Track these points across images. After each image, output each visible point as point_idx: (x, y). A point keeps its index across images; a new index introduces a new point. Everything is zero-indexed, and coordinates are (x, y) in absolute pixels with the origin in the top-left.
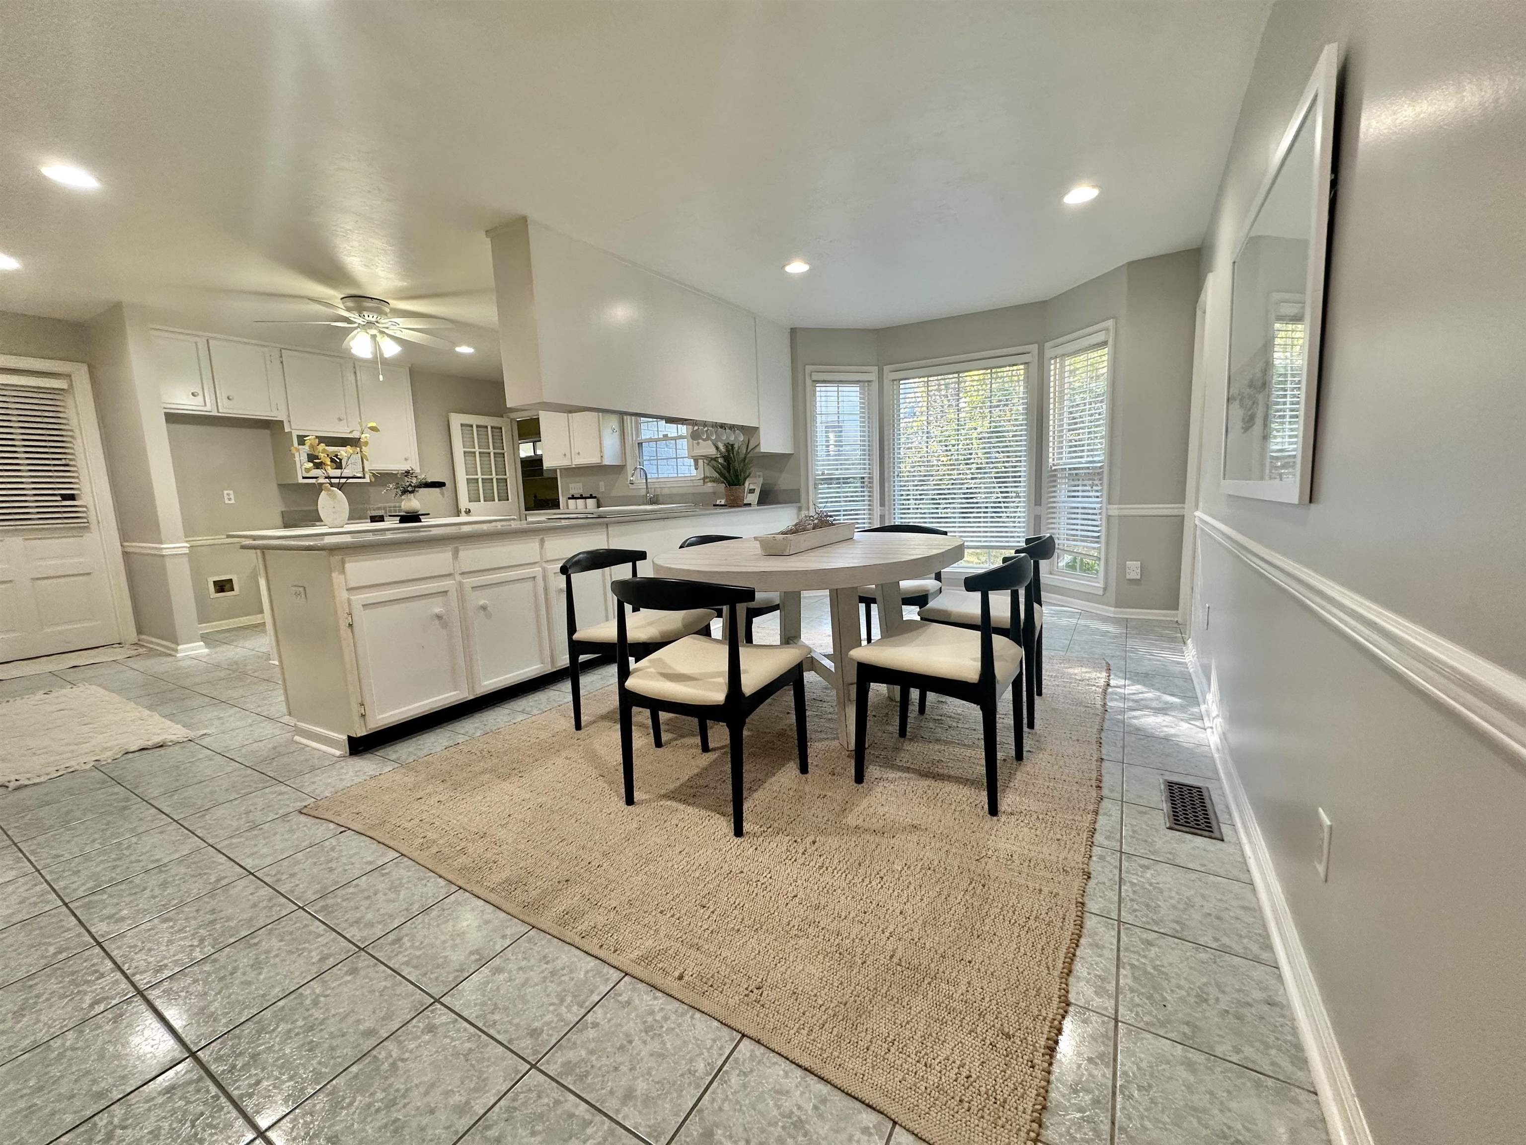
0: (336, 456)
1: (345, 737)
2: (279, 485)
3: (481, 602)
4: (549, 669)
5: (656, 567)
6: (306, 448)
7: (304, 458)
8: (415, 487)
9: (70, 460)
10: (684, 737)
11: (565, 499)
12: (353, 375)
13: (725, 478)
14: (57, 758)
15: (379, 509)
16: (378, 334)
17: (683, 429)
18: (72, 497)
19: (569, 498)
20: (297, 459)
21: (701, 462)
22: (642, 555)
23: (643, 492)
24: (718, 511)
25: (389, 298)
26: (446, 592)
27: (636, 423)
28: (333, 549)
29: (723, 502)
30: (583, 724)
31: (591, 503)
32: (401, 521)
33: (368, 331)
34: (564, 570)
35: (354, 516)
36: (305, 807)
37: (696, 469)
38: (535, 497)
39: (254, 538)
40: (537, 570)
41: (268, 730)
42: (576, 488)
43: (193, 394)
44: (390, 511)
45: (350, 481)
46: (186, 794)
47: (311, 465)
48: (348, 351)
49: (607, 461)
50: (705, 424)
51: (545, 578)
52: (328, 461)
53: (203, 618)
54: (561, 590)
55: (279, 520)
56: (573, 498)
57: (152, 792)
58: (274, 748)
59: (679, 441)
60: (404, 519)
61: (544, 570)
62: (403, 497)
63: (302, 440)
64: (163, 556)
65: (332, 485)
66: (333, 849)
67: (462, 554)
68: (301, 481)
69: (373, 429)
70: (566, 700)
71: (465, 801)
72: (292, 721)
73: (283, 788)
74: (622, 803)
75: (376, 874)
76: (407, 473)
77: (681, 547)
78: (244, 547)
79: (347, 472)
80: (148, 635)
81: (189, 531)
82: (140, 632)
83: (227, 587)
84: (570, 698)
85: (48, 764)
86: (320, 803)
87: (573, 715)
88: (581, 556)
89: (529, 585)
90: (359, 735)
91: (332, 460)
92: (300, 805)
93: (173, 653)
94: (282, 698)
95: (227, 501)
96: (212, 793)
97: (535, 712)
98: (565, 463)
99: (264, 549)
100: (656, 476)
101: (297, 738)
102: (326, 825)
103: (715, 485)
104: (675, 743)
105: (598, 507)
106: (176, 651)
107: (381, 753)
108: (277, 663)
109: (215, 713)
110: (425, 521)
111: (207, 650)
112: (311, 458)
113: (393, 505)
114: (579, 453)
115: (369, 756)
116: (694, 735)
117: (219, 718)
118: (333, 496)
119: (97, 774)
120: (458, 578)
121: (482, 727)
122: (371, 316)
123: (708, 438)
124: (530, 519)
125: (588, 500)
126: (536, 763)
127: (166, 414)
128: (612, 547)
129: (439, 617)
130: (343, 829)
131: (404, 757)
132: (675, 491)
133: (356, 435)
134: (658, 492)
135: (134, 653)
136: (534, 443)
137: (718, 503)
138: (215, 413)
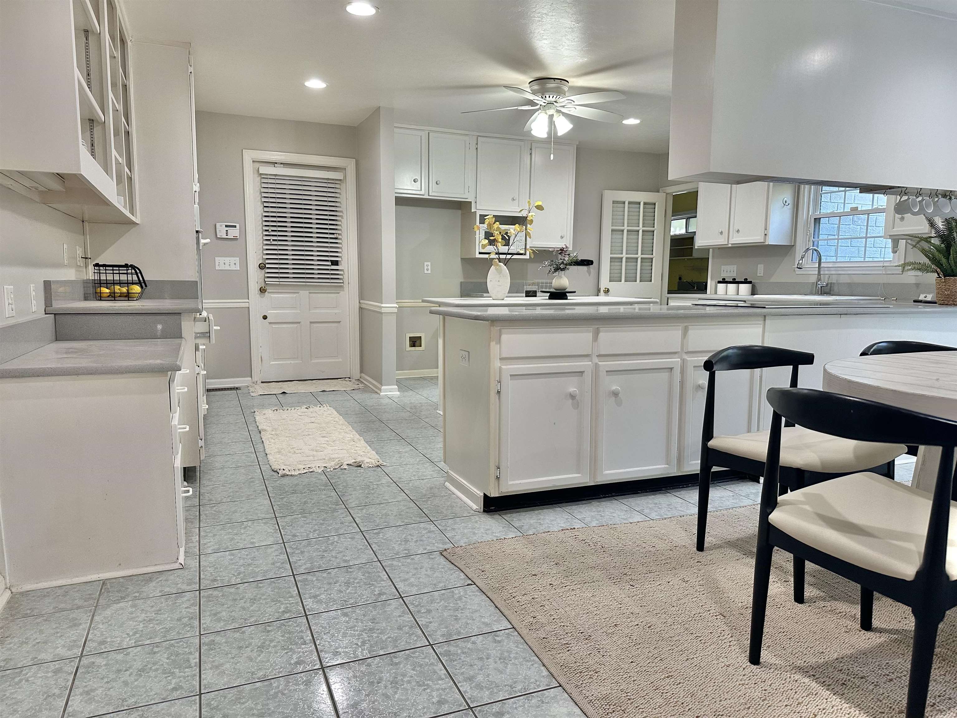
0: (506, 233)
1: (483, 494)
2: (462, 259)
3: (614, 388)
4: (674, 472)
5: (828, 377)
6: (485, 225)
7: (482, 235)
8: (566, 265)
9: (339, 234)
10: (836, 600)
11: (714, 283)
12: (529, 156)
13: (938, 264)
14: (305, 459)
15: (533, 284)
16: (555, 114)
17: (882, 200)
18: (335, 263)
19: (719, 282)
20: (477, 236)
21: (902, 243)
22: (808, 359)
23: (813, 279)
24: (921, 308)
25: (569, 77)
26: (582, 372)
27: (816, 192)
28: (494, 321)
29: (929, 298)
30: (706, 545)
31: (744, 288)
32: (550, 298)
33: (547, 111)
34: (709, 366)
35: (514, 290)
36: (445, 550)
37: (894, 252)
38: (680, 279)
39: (440, 304)
40: (675, 361)
41: (428, 471)
42: (730, 271)
43: (415, 181)
44: (542, 287)
45: (515, 257)
46: (370, 510)
47: (487, 241)
48: (529, 133)
49: (772, 241)
50: (919, 192)
51: (683, 372)
52: (499, 238)
53: (400, 367)
54: (700, 387)
55: (458, 290)
56: (724, 281)
57: (352, 503)
58: (431, 488)
59: (873, 217)
60: (554, 295)
61: (683, 361)
62: (555, 274)
63: (483, 219)
64: (381, 313)
65: (500, 260)
66: (460, 598)
67: (602, 335)
68: (478, 256)
69: (540, 208)
70: (689, 512)
71: (574, 593)
72: (446, 468)
73: (432, 527)
74: (744, 658)
75: (490, 637)
76: (562, 251)
77: (863, 354)
78: (431, 312)
79: (513, 249)
80: (366, 374)
81: (399, 295)
82: (362, 371)
83: (417, 343)
84: (695, 510)
85: (300, 462)
86: (457, 550)
87: (695, 531)
88: (731, 351)
89: (665, 375)
90: (492, 496)
91: (503, 238)
92: (442, 547)
93: (379, 391)
94: (441, 445)
95: (426, 272)
96: (387, 515)
97: (654, 515)
98: (721, 241)
99: (445, 315)
100: (834, 259)
101: (447, 484)
102: (458, 572)
103: (919, 273)
104: (822, 604)
105: (753, 293)
106: (380, 390)
107: (508, 517)
108: (442, 413)
109: (398, 448)
110: (571, 299)
111: (398, 393)
112: (488, 235)
113: (544, 281)
114: (738, 231)
115: (497, 516)
116: (853, 603)
117: (399, 452)
118: (500, 272)
119: (323, 477)
120: (596, 360)
121: (599, 517)
122: (551, 96)
123: (922, 211)
124: (672, 303)
125: (741, 286)
126: (650, 575)
127: (397, 198)
128: (766, 345)
129: (572, 397)
130: (470, 582)
131: (525, 527)
132: (856, 280)
133: (524, 214)
134: (834, 280)
135: (356, 387)
136: (688, 219)
137: (922, 297)
138: (426, 197)
